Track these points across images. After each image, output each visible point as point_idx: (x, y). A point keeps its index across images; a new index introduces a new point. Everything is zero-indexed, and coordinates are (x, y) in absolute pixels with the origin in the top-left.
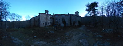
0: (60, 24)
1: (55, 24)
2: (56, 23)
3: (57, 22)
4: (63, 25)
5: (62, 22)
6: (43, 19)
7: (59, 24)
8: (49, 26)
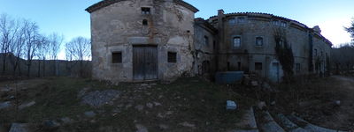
0: (258, 65)
1: (229, 68)
2: (234, 61)
3: (243, 53)
4: (275, 72)
5: (273, 51)
6: (112, 28)
7: (252, 68)
8: (184, 78)
